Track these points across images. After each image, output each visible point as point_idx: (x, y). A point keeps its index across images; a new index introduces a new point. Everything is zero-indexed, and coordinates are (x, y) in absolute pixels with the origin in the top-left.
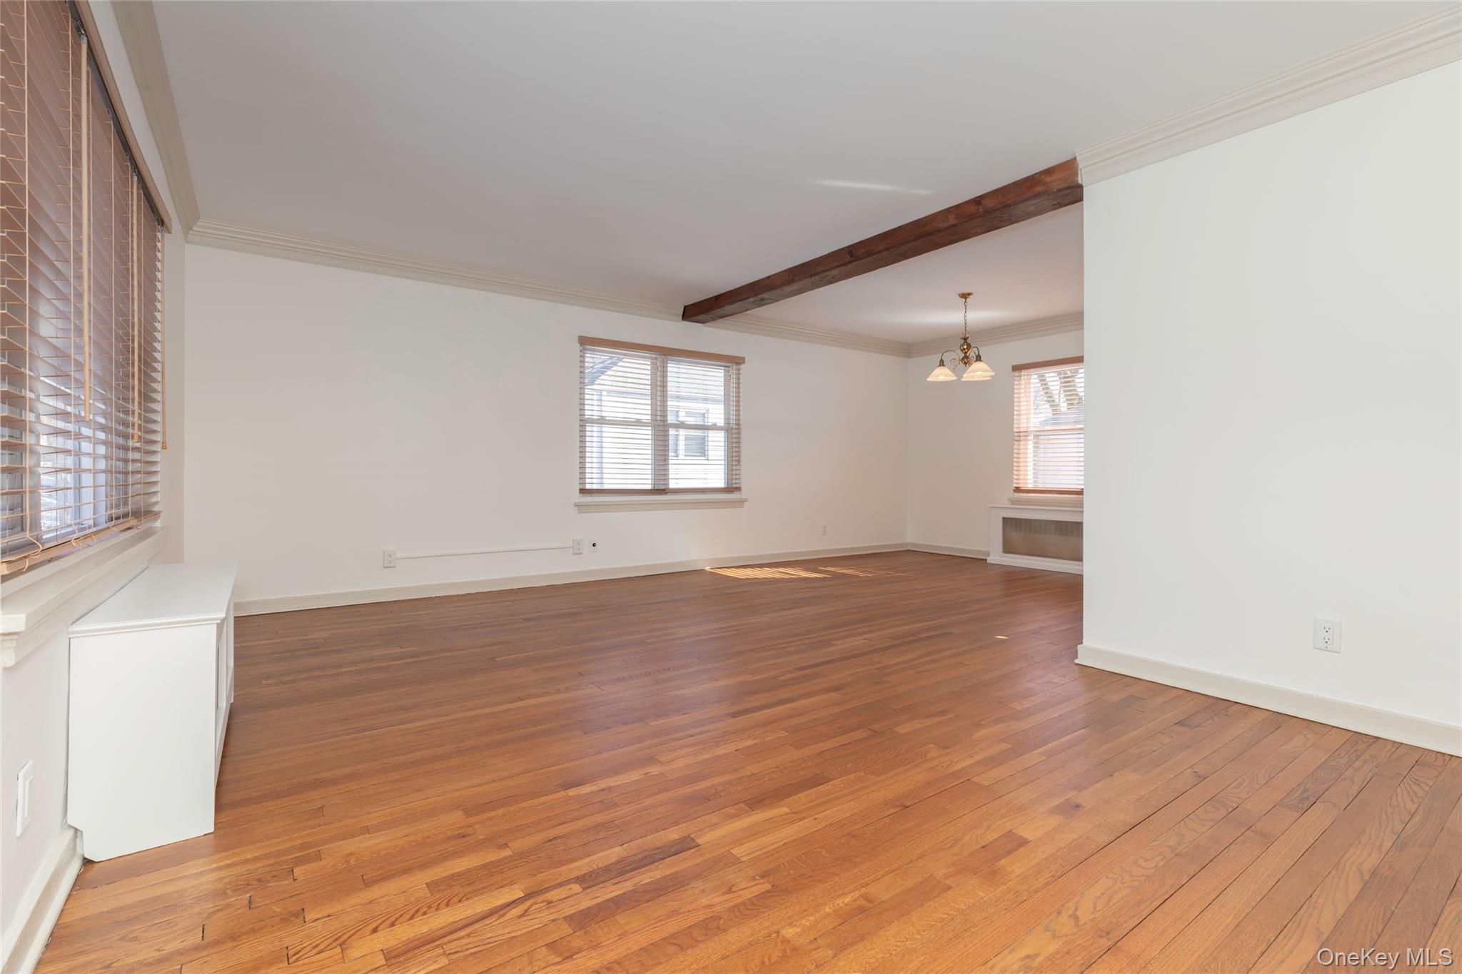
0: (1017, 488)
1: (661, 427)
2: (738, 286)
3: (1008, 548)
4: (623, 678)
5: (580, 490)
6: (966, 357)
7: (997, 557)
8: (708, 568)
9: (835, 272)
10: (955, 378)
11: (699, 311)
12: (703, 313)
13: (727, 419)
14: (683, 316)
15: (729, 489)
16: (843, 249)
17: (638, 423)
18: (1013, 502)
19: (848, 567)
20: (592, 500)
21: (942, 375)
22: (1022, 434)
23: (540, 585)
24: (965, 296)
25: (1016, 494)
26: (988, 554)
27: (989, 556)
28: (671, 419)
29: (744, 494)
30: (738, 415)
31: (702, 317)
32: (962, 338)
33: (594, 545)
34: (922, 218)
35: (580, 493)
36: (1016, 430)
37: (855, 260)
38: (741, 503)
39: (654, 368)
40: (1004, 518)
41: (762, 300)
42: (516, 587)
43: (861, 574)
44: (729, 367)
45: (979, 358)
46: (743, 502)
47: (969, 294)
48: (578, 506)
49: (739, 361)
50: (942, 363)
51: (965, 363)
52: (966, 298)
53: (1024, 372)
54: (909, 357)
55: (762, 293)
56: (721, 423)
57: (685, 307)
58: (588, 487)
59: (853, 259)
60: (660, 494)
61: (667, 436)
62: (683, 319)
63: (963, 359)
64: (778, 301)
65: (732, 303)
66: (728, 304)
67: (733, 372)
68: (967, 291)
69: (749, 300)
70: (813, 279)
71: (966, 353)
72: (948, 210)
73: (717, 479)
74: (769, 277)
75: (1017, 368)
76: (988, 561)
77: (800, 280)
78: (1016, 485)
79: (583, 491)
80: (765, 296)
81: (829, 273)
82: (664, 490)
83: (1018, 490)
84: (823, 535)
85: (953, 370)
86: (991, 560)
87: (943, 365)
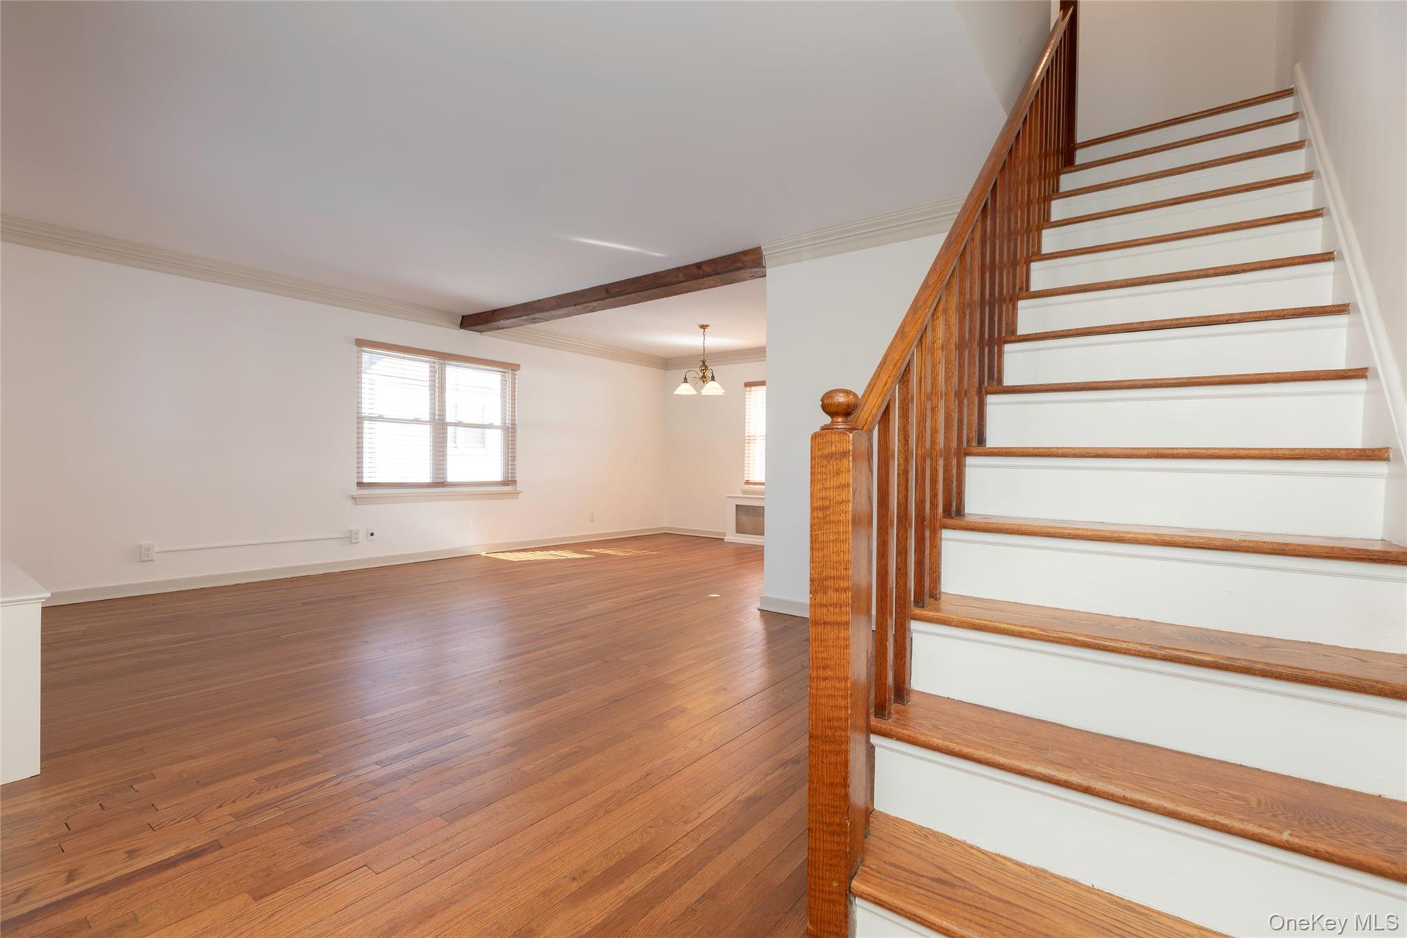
0: (747, 481)
1: (440, 427)
2: (512, 305)
3: (740, 529)
4: (406, 642)
5: (358, 483)
6: (704, 377)
7: (732, 537)
8: (483, 554)
9: (595, 304)
10: (696, 393)
11: (477, 321)
12: (480, 324)
13: (504, 419)
14: (461, 324)
15: (505, 483)
16: (601, 286)
17: (417, 421)
18: (744, 492)
19: (610, 548)
20: (370, 493)
21: (685, 390)
22: (751, 438)
23: (316, 574)
24: (704, 327)
25: (747, 486)
26: (725, 534)
27: (725, 536)
28: (449, 418)
29: (519, 487)
30: (513, 416)
31: (479, 327)
32: (701, 361)
33: (372, 534)
34: (660, 272)
35: (357, 486)
36: (746, 435)
37: (611, 297)
38: (516, 494)
39: (433, 372)
40: (737, 506)
41: (534, 319)
42: (289, 576)
43: (621, 554)
44: (505, 372)
45: (713, 379)
46: (519, 493)
47: (707, 326)
48: (355, 498)
49: (514, 367)
50: (686, 380)
51: (704, 382)
52: (704, 329)
53: (753, 388)
54: (666, 370)
55: (533, 314)
56: (498, 422)
57: (463, 317)
58: (365, 480)
59: (608, 296)
60: (438, 487)
61: (445, 433)
62: (461, 328)
63: (702, 377)
64: (547, 320)
65: (507, 319)
66: (503, 319)
67: (509, 377)
68: (705, 324)
69: (522, 318)
70: (577, 307)
71: (704, 373)
72: (679, 269)
73: (495, 473)
74: (539, 301)
75: (748, 385)
76: (725, 540)
77: (566, 307)
78: (747, 479)
79: (360, 485)
80: (536, 315)
81: (590, 304)
82: (443, 483)
83: (748, 483)
84: (591, 521)
85: (694, 386)
86: (728, 538)
87: (687, 382)
